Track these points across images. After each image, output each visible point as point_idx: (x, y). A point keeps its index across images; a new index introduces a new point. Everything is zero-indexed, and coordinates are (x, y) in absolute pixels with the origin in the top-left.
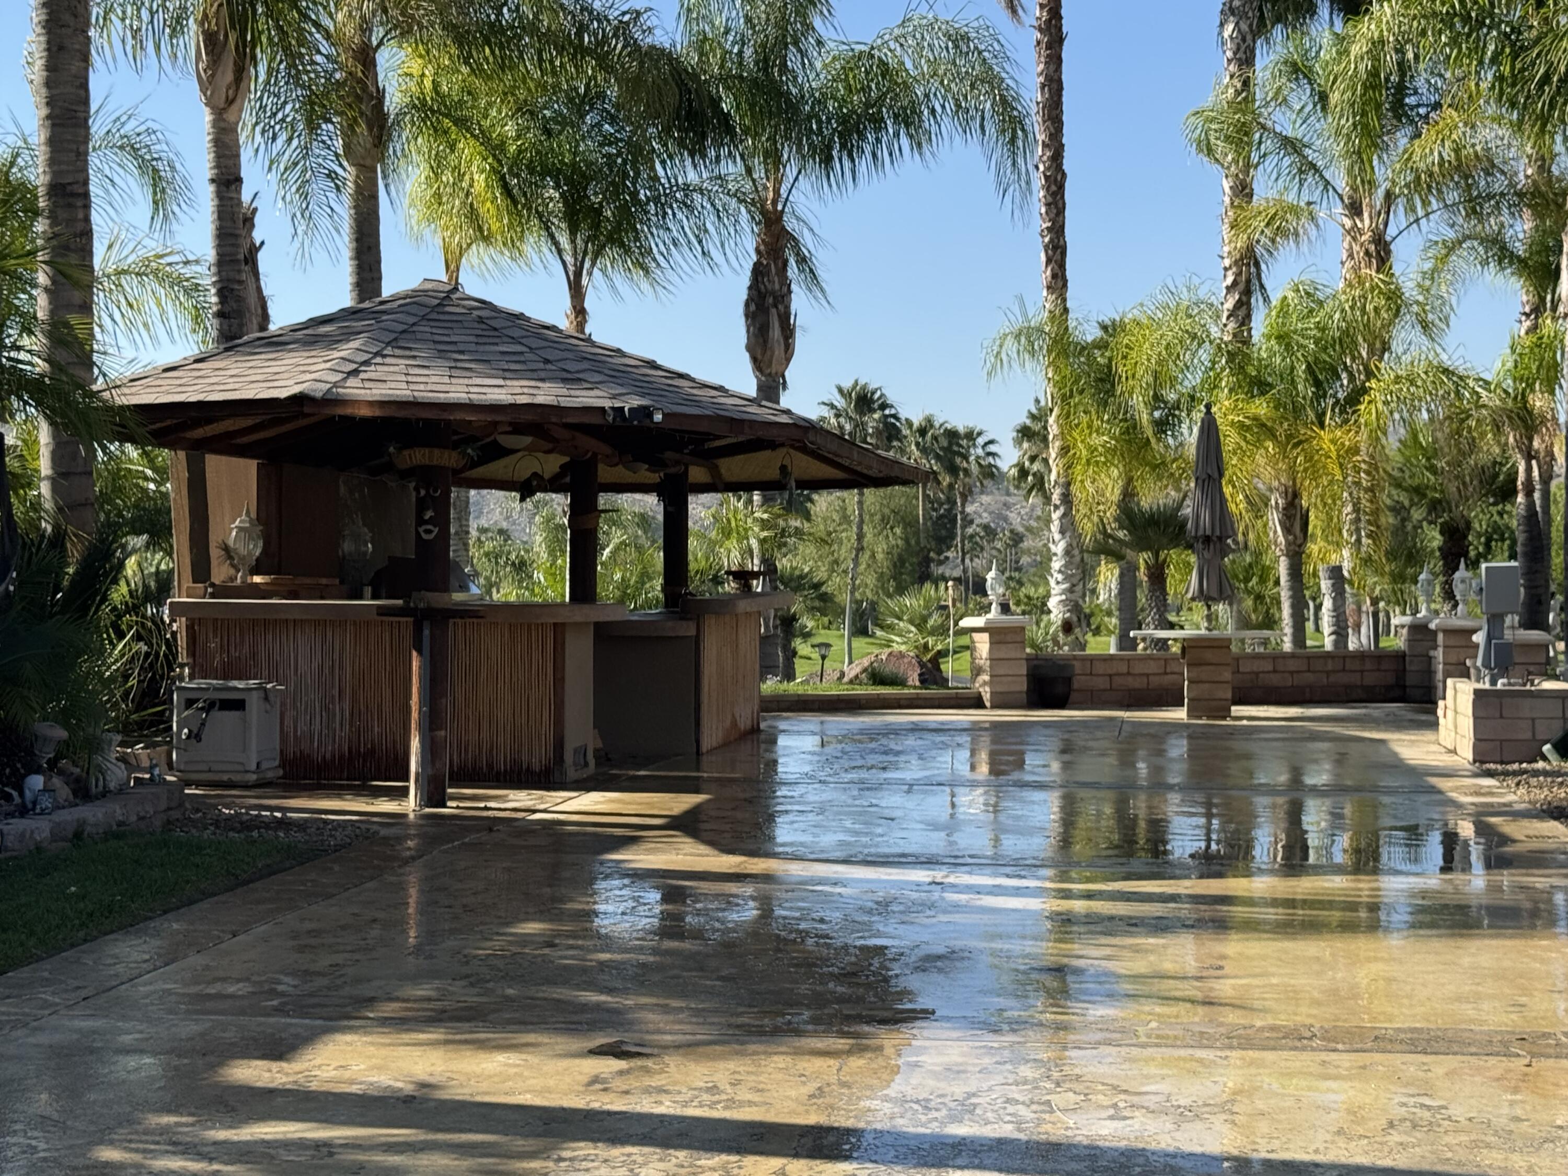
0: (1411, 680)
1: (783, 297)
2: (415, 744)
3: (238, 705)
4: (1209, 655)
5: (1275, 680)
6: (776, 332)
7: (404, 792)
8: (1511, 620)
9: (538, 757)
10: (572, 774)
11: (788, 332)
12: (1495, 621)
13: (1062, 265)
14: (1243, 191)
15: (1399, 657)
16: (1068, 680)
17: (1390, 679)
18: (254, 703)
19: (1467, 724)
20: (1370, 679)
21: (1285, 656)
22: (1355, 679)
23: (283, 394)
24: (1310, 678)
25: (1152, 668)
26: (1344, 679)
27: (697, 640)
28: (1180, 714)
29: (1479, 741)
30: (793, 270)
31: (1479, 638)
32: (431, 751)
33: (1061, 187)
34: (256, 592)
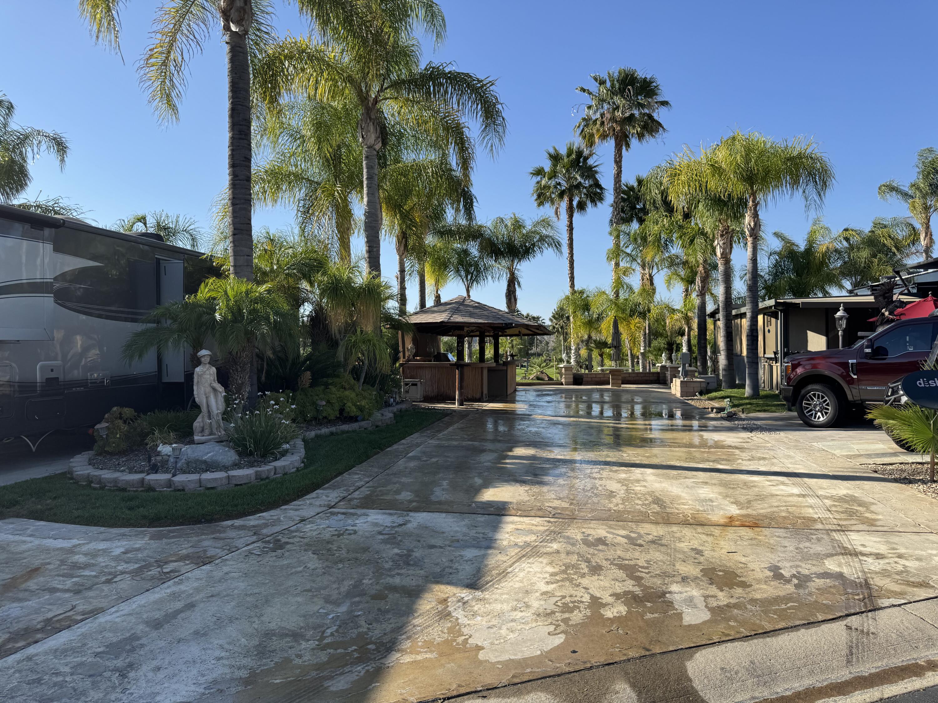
0: (661, 378)
1: (514, 292)
2: (457, 393)
3: (416, 385)
4: (616, 373)
5: (629, 379)
6: (513, 300)
7: (455, 404)
8: (687, 365)
9: (478, 396)
10: (485, 400)
11: (516, 300)
12: (684, 365)
13: (573, 282)
14: (617, 265)
15: (658, 373)
16: (582, 379)
17: (656, 378)
18: (419, 384)
19: (679, 388)
20: (652, 378)
21: (629, 373)
22: (648, 378)
23: (439, 321)
24: (637, 378)
25: (601, 376)
26: (645, 378)
27: (507, 370)
28: (610, 387)
29: (681, 392)
30: (516, 286)
31: (680, 369)
32: (461, 394)
33: (573, 263)
34: (417, 360)
